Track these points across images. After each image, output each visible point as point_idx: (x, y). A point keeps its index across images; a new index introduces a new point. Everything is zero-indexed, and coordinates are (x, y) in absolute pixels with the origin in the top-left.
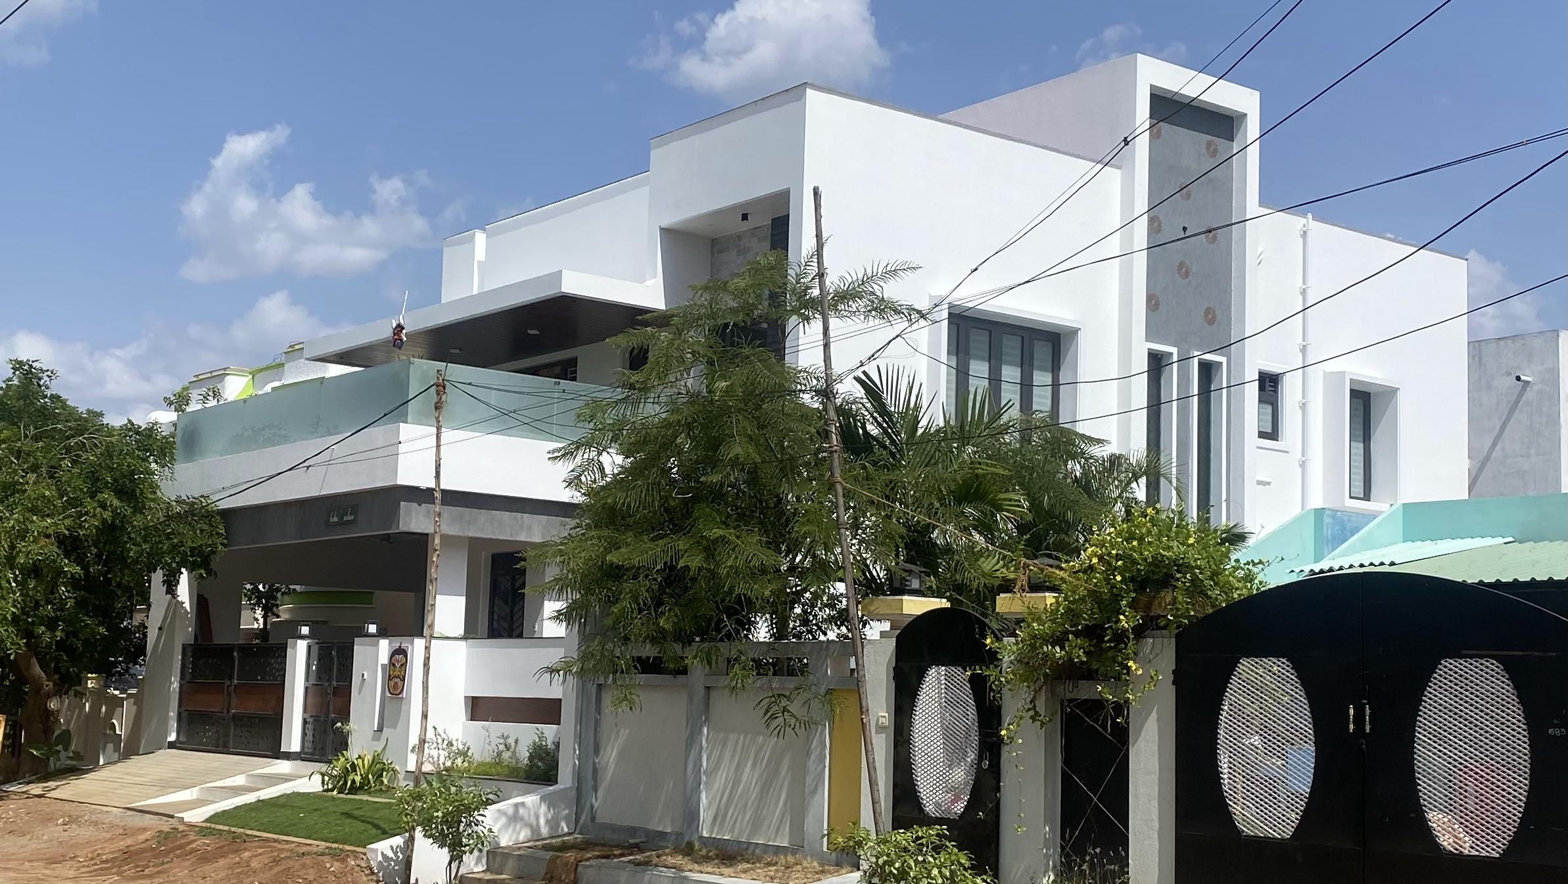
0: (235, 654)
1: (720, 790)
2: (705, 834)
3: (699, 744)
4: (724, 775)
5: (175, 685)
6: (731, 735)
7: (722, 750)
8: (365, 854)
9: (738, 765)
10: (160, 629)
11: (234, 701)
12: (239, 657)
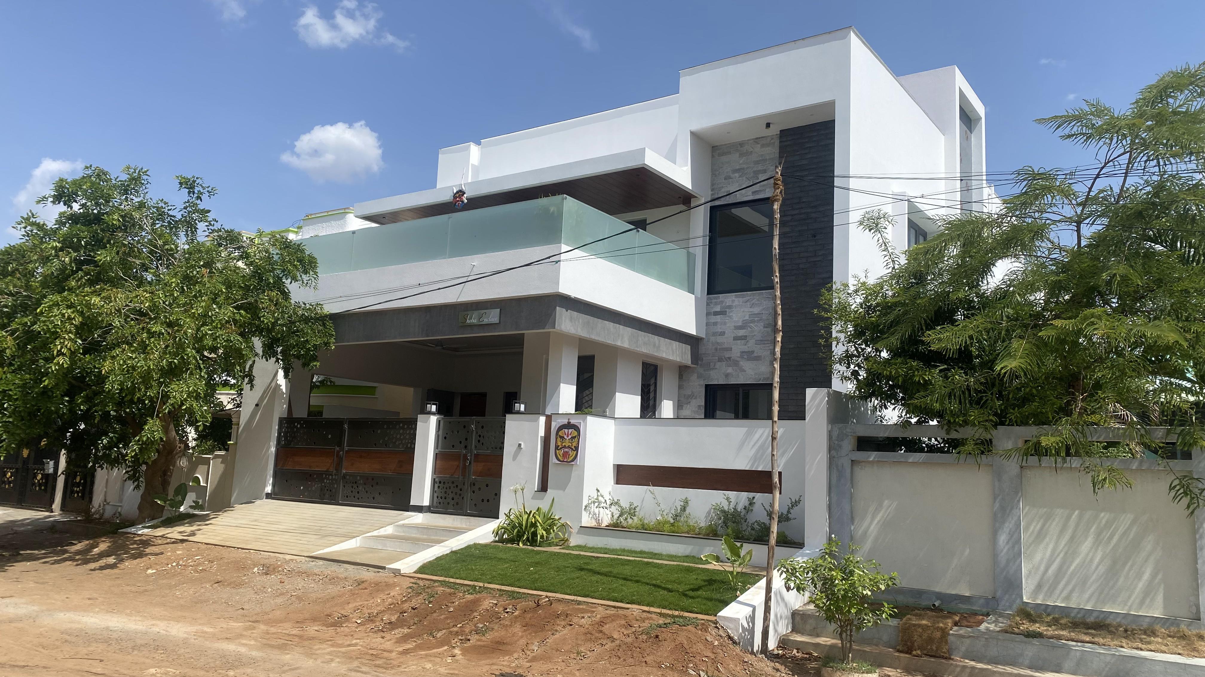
0: (346, 426)
1: (1045, 561)
2: (1025, 599)
3: (1015, 518)
4: (1051, 546)
5: (273, 449)
6: (1059, 511)
7: (1043, 525)
8: (716, 623)
9: (1072, 538)
10: (257, 405)
11: (345, 463)
12: (348, 428)
